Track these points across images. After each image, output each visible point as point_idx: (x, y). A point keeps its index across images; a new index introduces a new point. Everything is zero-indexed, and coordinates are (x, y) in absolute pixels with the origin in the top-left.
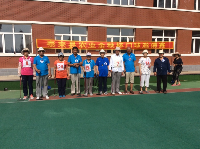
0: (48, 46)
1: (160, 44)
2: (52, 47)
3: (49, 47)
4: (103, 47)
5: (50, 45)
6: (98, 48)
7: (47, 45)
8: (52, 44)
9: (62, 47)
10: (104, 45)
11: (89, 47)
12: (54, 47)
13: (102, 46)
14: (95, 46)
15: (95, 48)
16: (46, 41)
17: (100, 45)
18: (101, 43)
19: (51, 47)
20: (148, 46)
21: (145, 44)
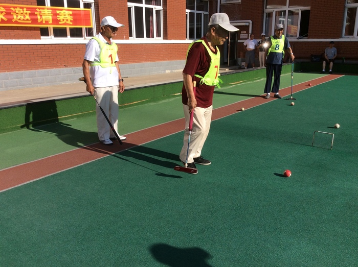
1: (59, 14)
20: (27, 17)
21: (17, 10)
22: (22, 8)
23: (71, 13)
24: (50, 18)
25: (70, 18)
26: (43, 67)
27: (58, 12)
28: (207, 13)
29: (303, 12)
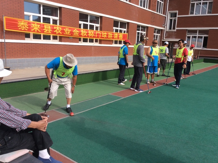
0: (19, 29)
2: (25, 30)
3: (21, 30)
4: (78, 34)
5: (21, 27)
6: (73, 35)
7: (19, 26)
8: (24, 26)
9: (36, 31)
10: (78, 33)
11: (64, 34)
12: (27, 30)
13: (76, 33)
14: (70, 32)
15: (70, 34)
16: (17, 21)
17: (74, 32)
18: (76, 30)
19: (23, 29)
20: (112, 37)
21: (110, 34)
22: (111, 33)
23: (122, 35)
24: (117, 37)
25: (122, 37)
26: (112, 55)
27: (119, 35)
28: (160, 35)
29: (204, 37)
